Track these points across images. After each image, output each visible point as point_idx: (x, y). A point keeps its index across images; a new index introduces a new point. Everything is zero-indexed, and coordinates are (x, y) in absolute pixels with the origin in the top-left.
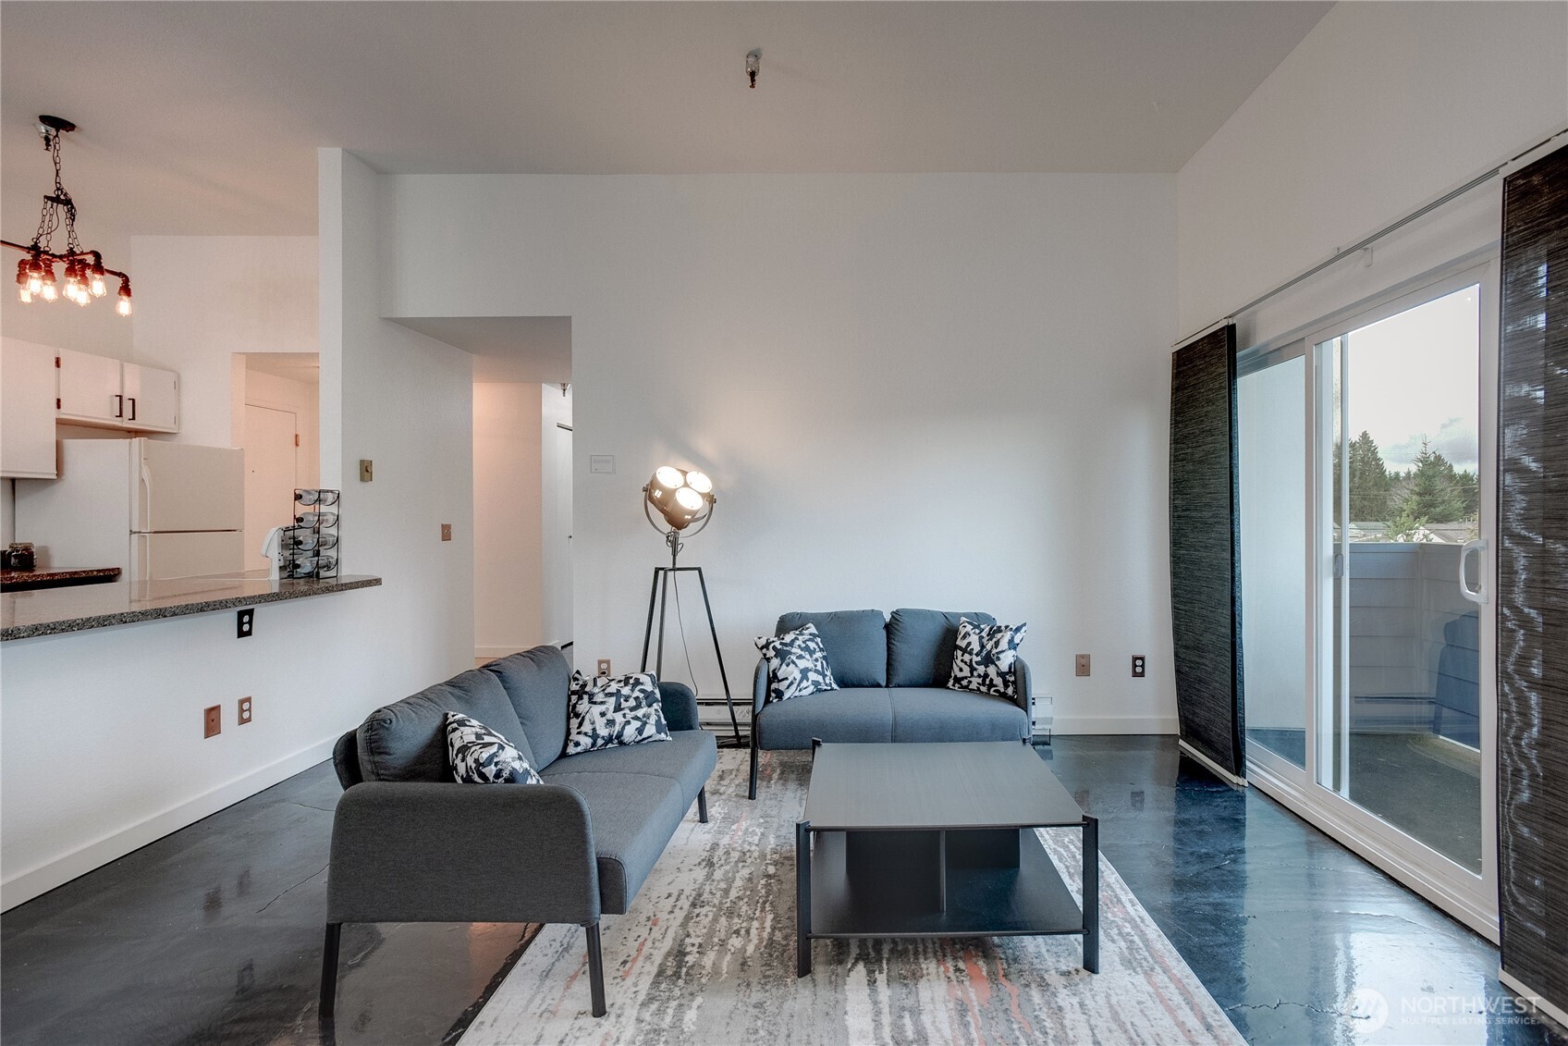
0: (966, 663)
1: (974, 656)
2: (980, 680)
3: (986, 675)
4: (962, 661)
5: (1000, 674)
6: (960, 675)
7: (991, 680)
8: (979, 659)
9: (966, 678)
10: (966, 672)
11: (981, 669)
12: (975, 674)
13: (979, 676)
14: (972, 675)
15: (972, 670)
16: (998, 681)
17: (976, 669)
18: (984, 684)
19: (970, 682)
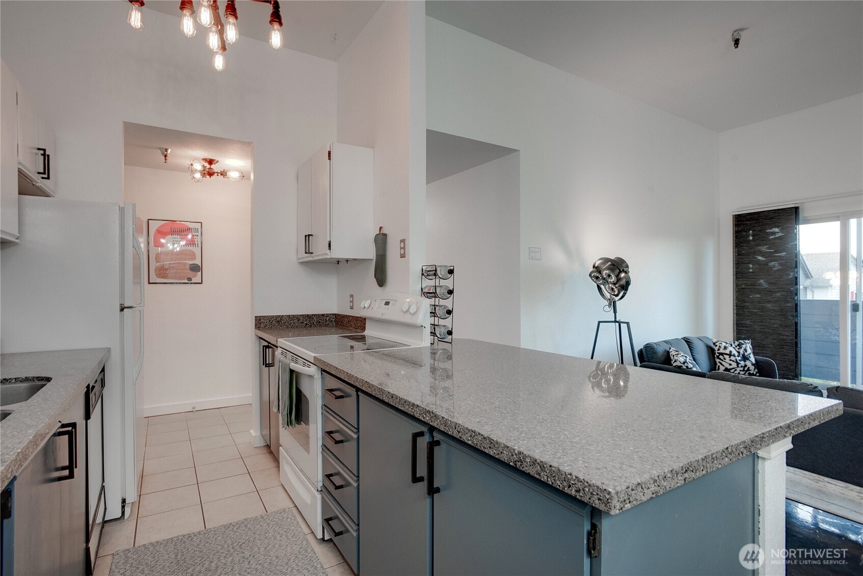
0: (733, 361)
1: (737, 357)
2: (742, 369)
3: (746, 366)
4: (730, 360)
5: (753, 364)
6: (729, 367)
7: (749, 368)
8: (739, 358)
9: (734, 368)
10: (734, 365)
11: (742, 363)
12: (740, 366)
13: (742, 367)
14: (738, 366)
15: (738, 364)
16: (752, 368)
17: (740, 364)
18: (743, 370)
19: (736, 370)
